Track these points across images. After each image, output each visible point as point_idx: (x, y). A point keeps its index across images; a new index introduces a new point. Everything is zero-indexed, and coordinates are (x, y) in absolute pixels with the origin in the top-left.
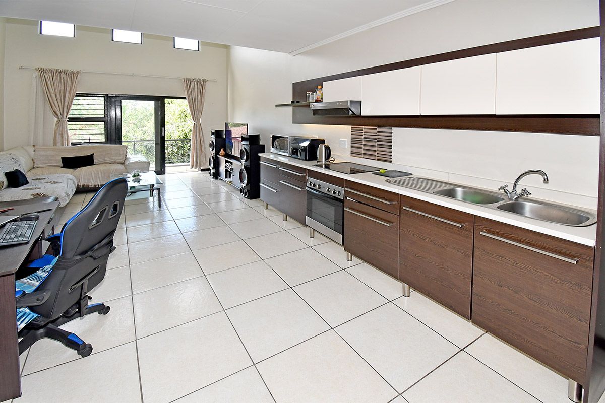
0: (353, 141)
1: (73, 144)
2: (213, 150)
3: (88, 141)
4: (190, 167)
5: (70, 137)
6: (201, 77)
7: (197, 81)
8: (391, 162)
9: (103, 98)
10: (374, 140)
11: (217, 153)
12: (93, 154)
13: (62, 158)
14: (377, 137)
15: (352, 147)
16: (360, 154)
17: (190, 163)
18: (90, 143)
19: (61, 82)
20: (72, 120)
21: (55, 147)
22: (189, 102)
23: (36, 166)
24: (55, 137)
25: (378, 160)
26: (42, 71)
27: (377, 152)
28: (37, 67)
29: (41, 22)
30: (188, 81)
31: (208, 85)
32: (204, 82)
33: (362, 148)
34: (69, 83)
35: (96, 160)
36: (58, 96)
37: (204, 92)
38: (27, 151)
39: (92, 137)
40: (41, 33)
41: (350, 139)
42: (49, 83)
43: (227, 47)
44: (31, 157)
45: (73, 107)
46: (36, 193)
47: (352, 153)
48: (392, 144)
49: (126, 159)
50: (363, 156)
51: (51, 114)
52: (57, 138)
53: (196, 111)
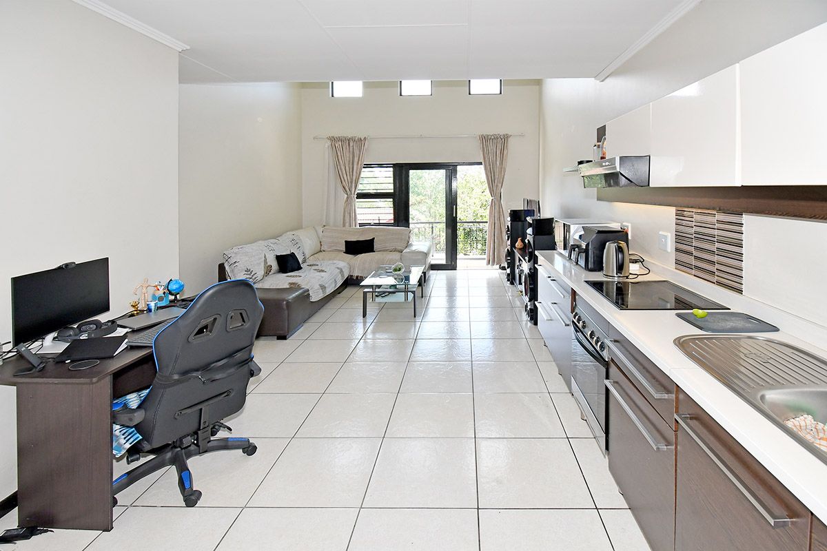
0: (680, 238)
1: (361, 225)
2: (508, 239)
3: (377, 222)
4: (485, 261)
5: (359, 217)
6: (501, 131)
7: (495, 138)
8: (740, 291)
9: (392, 169)
10: (709, 239)
11: (513, 245)
12: (374, 238)
13: (346, 241)
14: (716, 232)
15: (677, 250)
16: (689, 266)
17: (485, 257)
18: (379, 224)
19: (349, 151)
20: (362, 196)
21: (344, 228)
22: (486, 169)
23: (322, 249)
24: (344, 216)
25: (719, 284)
26: (333, 139)
27: (717, 266)
28: (328, 136)
29: (332, 83)
30: (485, 139)
31: (512, 143)
32: (505, 138)
33: (691, 254)
34: (356, 152)
35: (376, 246)
36: (347, 168)
37: (505, 152)
38: (316, 231)
39: (382, 217)
40: (333, 96)
41: (674, 233)
42: (339, 154)
43: (539, 83)
44: (319, 238)
45: (361, 181)
46: (294, 282)
47: (678, 262)
48: (744, 251)
49: (408, 245)
50: (693, 272)
51: (340, 189)
52: (346, 218)
53: (494, 182)
